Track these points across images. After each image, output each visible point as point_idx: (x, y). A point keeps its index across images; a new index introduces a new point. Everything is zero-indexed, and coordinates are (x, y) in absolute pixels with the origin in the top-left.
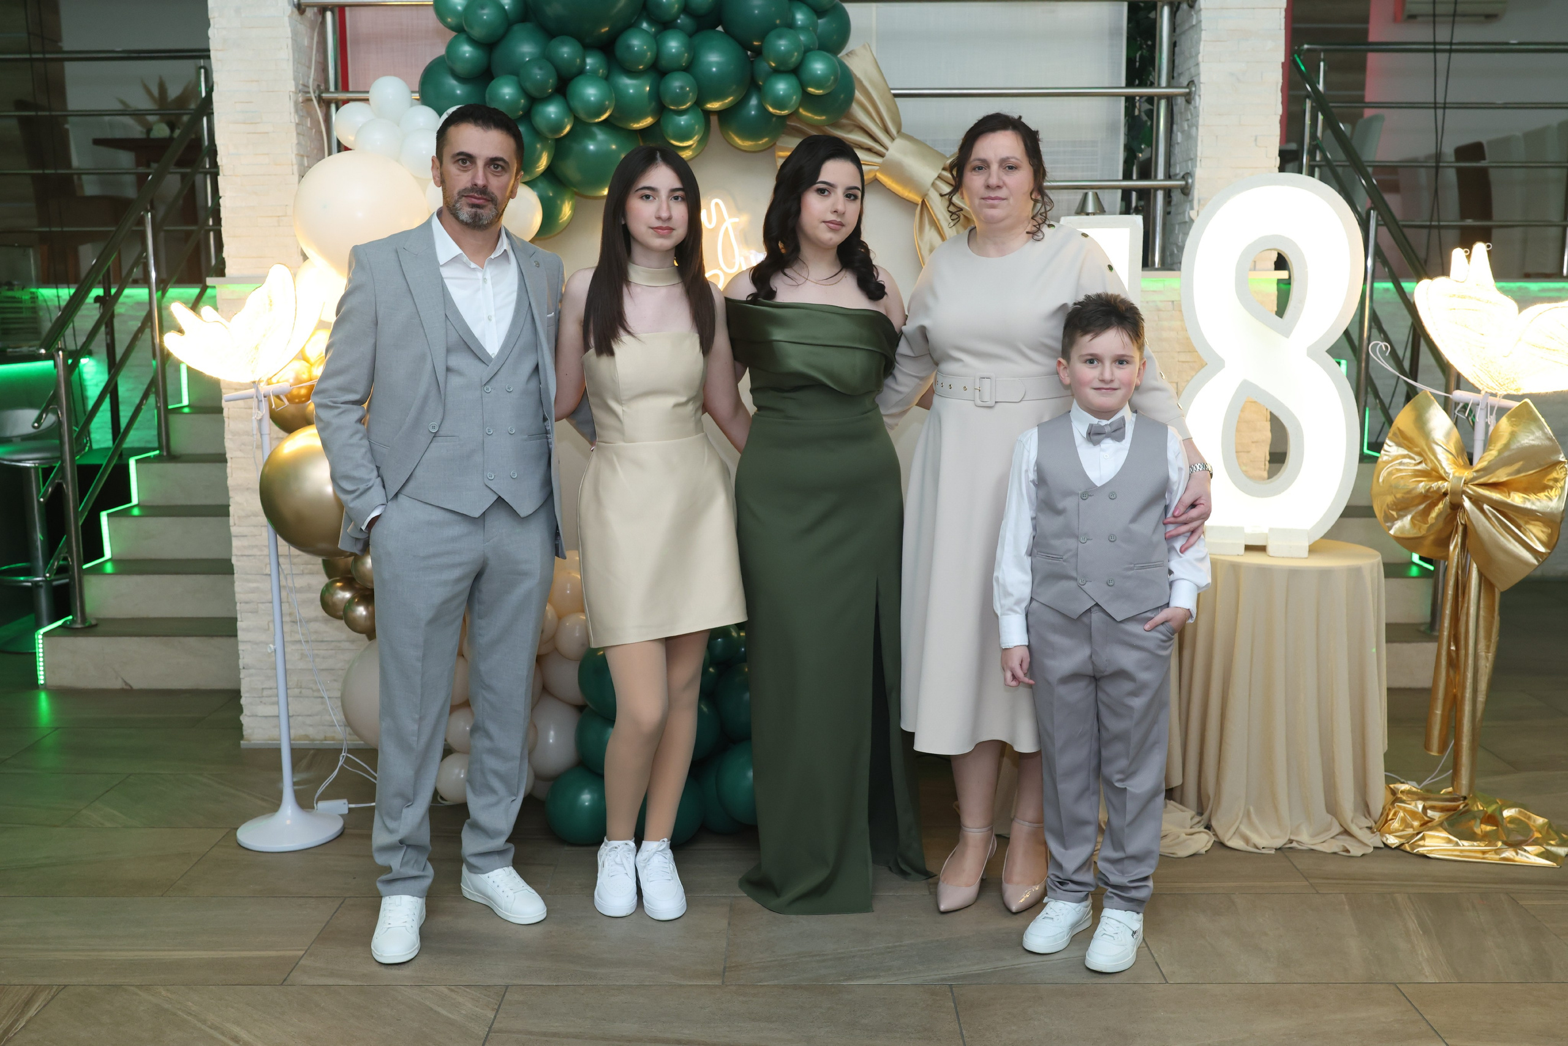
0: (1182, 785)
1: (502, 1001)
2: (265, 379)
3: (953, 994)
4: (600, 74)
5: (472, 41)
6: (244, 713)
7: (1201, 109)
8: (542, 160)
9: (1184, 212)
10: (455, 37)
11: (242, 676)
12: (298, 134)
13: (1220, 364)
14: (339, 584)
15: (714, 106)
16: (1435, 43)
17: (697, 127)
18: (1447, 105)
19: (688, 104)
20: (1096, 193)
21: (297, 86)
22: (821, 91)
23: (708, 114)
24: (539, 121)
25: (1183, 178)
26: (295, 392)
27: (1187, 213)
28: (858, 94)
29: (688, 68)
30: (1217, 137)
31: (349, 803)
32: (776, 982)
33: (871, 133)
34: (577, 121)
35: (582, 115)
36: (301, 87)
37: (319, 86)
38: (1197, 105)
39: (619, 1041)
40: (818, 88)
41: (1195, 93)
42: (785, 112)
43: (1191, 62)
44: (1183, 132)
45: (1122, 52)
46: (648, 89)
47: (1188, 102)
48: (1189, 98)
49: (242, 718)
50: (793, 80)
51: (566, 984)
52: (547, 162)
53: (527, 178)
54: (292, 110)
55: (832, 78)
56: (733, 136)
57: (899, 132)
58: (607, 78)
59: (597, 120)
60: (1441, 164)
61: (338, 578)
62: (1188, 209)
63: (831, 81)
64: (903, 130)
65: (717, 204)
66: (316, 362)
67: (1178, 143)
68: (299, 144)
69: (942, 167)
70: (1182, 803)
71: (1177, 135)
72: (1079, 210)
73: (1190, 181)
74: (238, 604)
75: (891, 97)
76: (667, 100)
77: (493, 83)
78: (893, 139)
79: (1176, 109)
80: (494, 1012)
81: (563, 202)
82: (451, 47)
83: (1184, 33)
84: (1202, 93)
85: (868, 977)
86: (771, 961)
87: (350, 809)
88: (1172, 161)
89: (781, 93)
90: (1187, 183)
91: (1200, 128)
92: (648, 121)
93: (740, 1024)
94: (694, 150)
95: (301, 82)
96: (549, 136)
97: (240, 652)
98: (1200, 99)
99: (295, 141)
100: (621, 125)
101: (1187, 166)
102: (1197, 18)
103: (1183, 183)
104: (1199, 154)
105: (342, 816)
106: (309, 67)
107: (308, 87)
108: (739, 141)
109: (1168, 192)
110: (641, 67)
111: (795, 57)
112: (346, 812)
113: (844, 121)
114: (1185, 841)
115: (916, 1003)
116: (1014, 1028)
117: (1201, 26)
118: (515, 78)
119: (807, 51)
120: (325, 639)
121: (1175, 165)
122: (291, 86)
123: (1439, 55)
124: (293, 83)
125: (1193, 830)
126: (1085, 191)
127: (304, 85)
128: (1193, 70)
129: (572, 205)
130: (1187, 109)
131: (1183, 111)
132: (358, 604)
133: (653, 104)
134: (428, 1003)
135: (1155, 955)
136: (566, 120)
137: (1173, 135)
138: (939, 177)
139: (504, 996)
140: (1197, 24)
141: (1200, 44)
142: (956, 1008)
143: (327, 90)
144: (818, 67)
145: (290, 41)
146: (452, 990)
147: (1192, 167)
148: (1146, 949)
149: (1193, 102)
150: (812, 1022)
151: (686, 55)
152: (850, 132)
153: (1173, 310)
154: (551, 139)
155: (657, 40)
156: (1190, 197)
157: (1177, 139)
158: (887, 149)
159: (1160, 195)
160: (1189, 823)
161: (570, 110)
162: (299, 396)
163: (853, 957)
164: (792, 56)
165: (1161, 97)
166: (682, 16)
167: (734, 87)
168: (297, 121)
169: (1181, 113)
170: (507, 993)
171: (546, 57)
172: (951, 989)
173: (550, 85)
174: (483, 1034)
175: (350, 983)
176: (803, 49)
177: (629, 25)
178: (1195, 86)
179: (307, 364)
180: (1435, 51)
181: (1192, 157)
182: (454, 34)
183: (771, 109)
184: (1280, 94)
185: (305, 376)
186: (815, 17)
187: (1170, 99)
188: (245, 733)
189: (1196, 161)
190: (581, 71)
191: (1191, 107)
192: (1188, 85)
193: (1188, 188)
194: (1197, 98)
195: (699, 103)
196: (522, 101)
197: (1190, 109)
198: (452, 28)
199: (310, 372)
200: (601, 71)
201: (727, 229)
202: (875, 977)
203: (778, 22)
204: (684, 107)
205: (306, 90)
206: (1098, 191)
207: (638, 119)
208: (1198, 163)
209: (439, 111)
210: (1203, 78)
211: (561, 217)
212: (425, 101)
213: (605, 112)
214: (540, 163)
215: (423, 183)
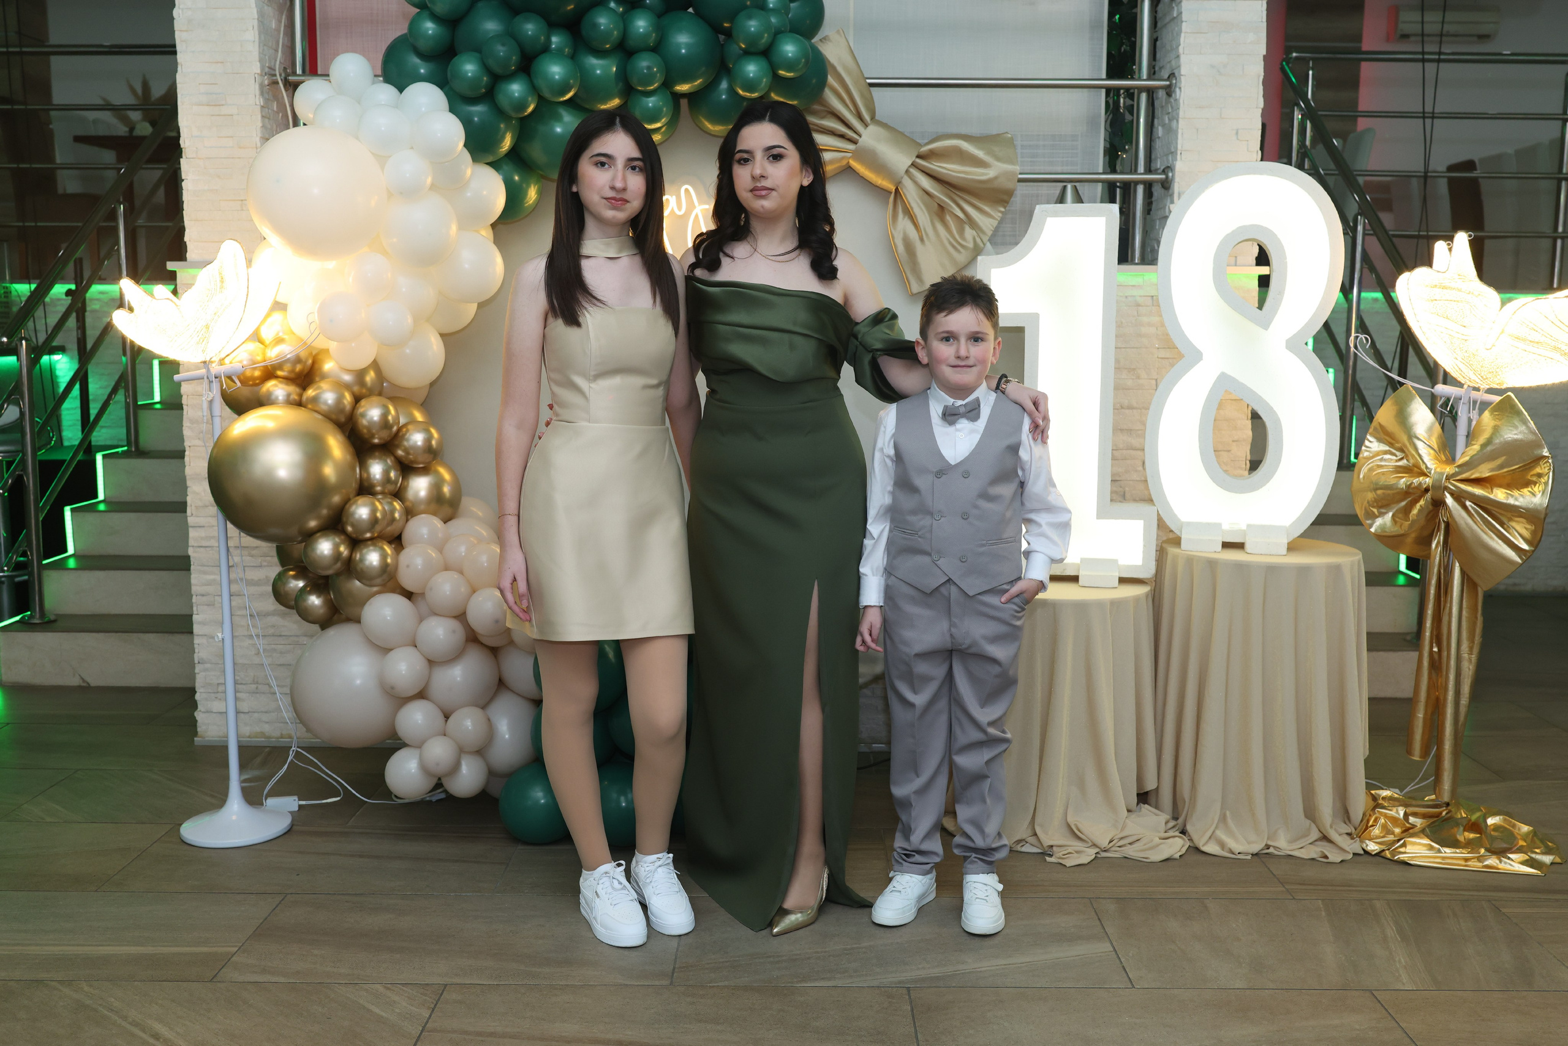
0: (1157, 789)
1: (439, 1000)
2: (216, 359)
3: (910, 997)
4: (566, 54)
5: (435, 18)
6: (198, 710)
7: (1181, 101)
8: (506, 141)
9: (1164, 207)
10: (418, 13)
11: (197, 671)
12: (263, 117)
13: (1197, 356)
14: (291, 573)
15: (683, 88)
16: (1423, 53)
17: (665, 109)
18: (1435, 115)
19: (656, 85)
20: (1075, 186)
21: (262, 68)
22: (792, 74)
23: (677, 97)
24: (502, 100)
25: (1164, 172)
26: (248, 373)
27: (1167, 207)
28: (831, 80)
29: (656, 48)
30: (1197, 130)
31: (299, 800)
32: (726, 983)
33: (843, 118)
34: (541, 100)
35: (547, 94)
36: (267, 70)
37: (285, 69)
38: (1178, 97)
39: (557, 1041)
40: (789, 71)
41: (1175, 86)
42: (755, 95)
43: (1173, 55)
44: (1164, 126)
45: (1102, 44)
46: (615, 69)
47: (1169, 95)
48: (1169, 91)
49: (196, 714)
50: (763, 63)
51: (507, 983)
52: (511, 145)
53: (491, 159)
54: (258, 92)
55: (803, 60)
56: (703, 120)
57: (873, 118)
58: (573, 57)
59: (561, 99)
60: (1429, 174)
61: (291, 567)
62: (1168, 204)
63: (802, 64)
64: (877, 118)
65: (687, 190)
66: (270, 343)
67: (1159, 138)
68: (263, 126)
69: (916, 154)
70: (1157, 807)
71: (1158, 130)
72: (1060, 200)
73: (1170, 175)
74: (194, 597)
75: (866, 86)
76: (634, 81)
77: (456, 58)
78: (866, 125)
79: (1157, 103)
80: (430, 1012)
81: (528, 186)
82: (413, 24)
83: (1165, 25)
84: (1183, 85)
85: (822, 979)
86: (723, 962)
87: (300, 806)
88: (1153, 157)
89: (751, 75)
90: (1167, 177)
91: (1181, 121)
92: (616, 102)
93: (685, 1026)
94: (663, 134)
95: (267, 65)
96: (513, 115)
97: (196, 646)
98: (1181, 91)
99: (259, 124)
100: (587, 106)
101: (1168, 160)
102: (1178, 9)
103: (1163, 176)
104: (1179, 147)
105: (291, 813)
106: (277, 51)
107: (275, 70)
108: (709, 126)
109: (1149, 186)
110: (608, 46)
111: (765, 39)
112: (297, 809)
113: (816, 107)
114: (1158, 845)
115: (871, 1006)
116: (971, 1032)
117: (1182, 18)
118: (477, 55)
119: (777, 34)
120: (283, 634)
121: (1156, 159)
122: (256, 68)
123: (1427, 65)
124: (258, 64)
125: (1167, 835)
126: (1065, 184)
127: (270, 68)
128: (1173, 63)
129: (538, 189)
130: (1167, 102)
131: (1164, 104)
132: (310, 593)
133: (621, 84)
134: (361, 1002)
135: (1123, 960)
136: (530, 99)
137: (1154, 130)
138: (913, 165)
139: (441, 994)
140: (1178, 16)
141: (1180, 36)
142: (912, 1010)
143: (294, 73)
144: (789, 49)
145: (256, 23)
146: (388, 989)
147: (1172, 160)
148: (1114, 953)
149: (1173, 94)
150: (761, 1024)
151: (654, 35)
152: (822, 118)
153: (1153, 305)
154: (517, 119)
155: (625, 20)
156: (1171, 191)
157: (1158, 134)
158: (860, 136)
159: (1140, 190)
160: (1162, 827)
161: (534, 89)
162: (253, 378)
163: (809, 958)
164: (762, 37)
165: (1141, 89)
167: (704, 69)
168: (262, 104)
169: (1162, 107)
170: (445, 992)
171: (511, 35)
172: (909, 991)
173: (513, 62)
174: (416, 1032)
175: (282, 980)
176: (773, 31)
177: (596, 3)
178: (1176, 79)
179: (262, 346)
180: (1423, 61)
181: (1173, 150)
182: (419, 10)
183: (741, 92)
184: (1261, 87)
185: (259, 358)
186: (788, 1)
187: (1151, 92)
188: (199, 729)
189: (1177, 154)
190: (546, 49)
191: (1172, 100)
192: (1169, 77)
193: (1168, 182)
194: (1177, 90)
195: (667, 85)
196: (485, 78)
197: (1171, 102)
198: (415, 5)
199: (264, 354)
200: (567, 50)
201: (697, 216)
202: (829, 979)
203: (748, 3)
204: (652, 88)
205: (273, 73)
206: (1077, 184)
207: (605, 100)
208: (1179, 157)
209: (401, 90)
210: (1183, 71)
211: (525, 201)
212: (388, 79)
213: (569, 91)
214: (504, 144)
215: (382, 160)
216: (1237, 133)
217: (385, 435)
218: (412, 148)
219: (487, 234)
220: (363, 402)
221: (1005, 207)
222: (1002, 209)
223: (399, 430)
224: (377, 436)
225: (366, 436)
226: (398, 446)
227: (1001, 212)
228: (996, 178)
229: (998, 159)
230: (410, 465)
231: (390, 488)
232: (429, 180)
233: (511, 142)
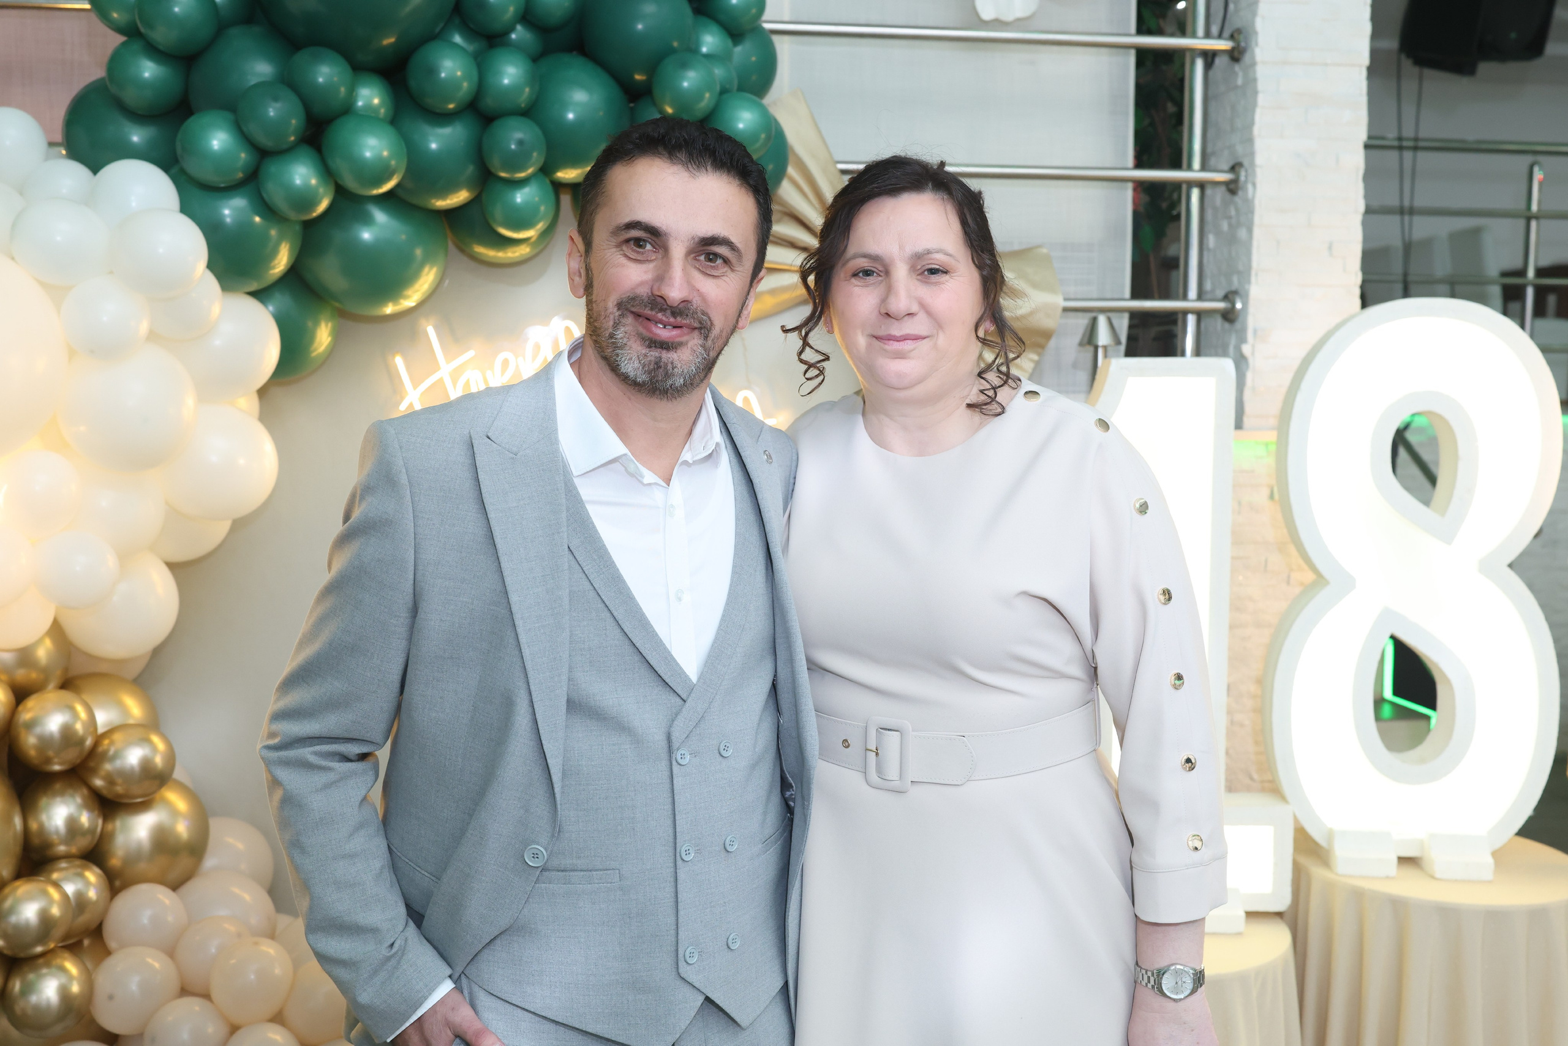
4: (385, 118)
5: (154, 51)
7: (1257, 202)
8: (279, 257)
10: (124, 44)
13: (1350, 583)
15: (569, 174)
16: (1401, 138)
17: (542, 208)
18: (1414, 211)
19: (530, 171)
20: (1108, 318)
23: (558, 187)
24: (274, 192)
25: (1225, 298)
28: (790, 167)
29: (528, 112)
30: (1278, 242)
33: (807, 223)
34: (341, 193)
35: (350, 183)
38: (1249, 197)
41: (1246, 182)
44: (1218, 233)
46: (462, 142)
47: (1235, 192)
48: (1232, 188)
52: (288, 262)
53: (254, 286)
55: (763, 136)
58: (393, 121)
59: (375, 192)
62: (1235, 343)
63: (761, 141)
67: (1209, 250)
72: (1086, 340)
73: (1239, 302)
75: (838, 174)
76: (495, 163)
77: (192, 121)
79: (1214, 203)
81: (317, 324)
82: (115, 63)
84: (1257, 180)
90: (1233, 306)
91: (1255, 230)
92: (460, 197)
96: (292, 215)
98: (1253, 189)
100: (415, 201)
101: (1234, 281)
102: (1244, 76)
103: (1227, 305)
104: (1254, 265)
109: (1203, 316)
110: (451, 106)
111: (706, 100)
118: (229, 116)
119: (725, 92)
123: (1404, 153)
128: (1241, 148)
129: (333, 329)
130: (1230, 205)
133: (471, 168)
136: (322, 191)
141: (1254, 113)
144: (741, 117)
147: (1242, 282)
149: (1240, 193)
151: (527, 90)
154: (296, 222)
155: (481, 63)
156: (1238, 325)
159: (1191, 320)
161: (328, 172)
164: (701, 97)
165: (1191, 184)
166: (519, 27)
171: (290, 84)
173: (292, 128)
176: (719, 89)
177: (432, 36)
178: (1246, 171)
180: (1401, 148)
181: (1241, 269)
182: (121, 39)
184: (1361, 183)
186: (729, 42)
187: (1206, 187)
189: (1250, 275)
190: (349, 110)
191: (1237, 199)
192: (1227, 167)
193: (1235, 312)
194: (1250, 187)
195: (546, 170)
196: (244, 156)
197: (1239, 205)
198: (120, 30)
200: (384, 111)
203: (675, 44)
204: (524, 174)
206: (1111, 315)
207: (444, 192)
208: (1253, 279)
209: (95, 169)
210: (1260, 159)
211: (312, 349)
212: (75, 154)
213: (389, 178)
214: (276, 262)
215: (57, 292)
216: (1330, 248)
217: (72, 755)
218: (111, 273)
219: (249, 403)
220: (31, 703)
221: (1039, 354)
222: (1035, 357)
223: (97, 743)
224: (56, 760)
225: (36, 762)
226: (94, 771)
227: (1032, 360)
228: (1032, 313)
229: (1035, 286)
230: (118, 800)
231: (84, 843)
232: (144, 327)
233: (289, 258)
